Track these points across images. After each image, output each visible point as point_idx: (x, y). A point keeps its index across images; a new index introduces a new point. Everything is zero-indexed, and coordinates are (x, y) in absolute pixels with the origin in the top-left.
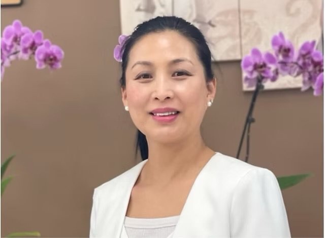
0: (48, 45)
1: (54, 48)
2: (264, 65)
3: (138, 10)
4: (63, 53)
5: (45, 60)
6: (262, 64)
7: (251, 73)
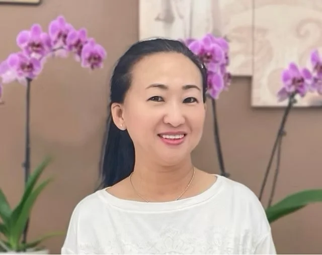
0: (92, 43)
1: (98, 48)
2: (302, 80)
3: (158, 19)
4: (105, 53)
5: (89, 59)
6: (300, 78)
7: (290, 86)
